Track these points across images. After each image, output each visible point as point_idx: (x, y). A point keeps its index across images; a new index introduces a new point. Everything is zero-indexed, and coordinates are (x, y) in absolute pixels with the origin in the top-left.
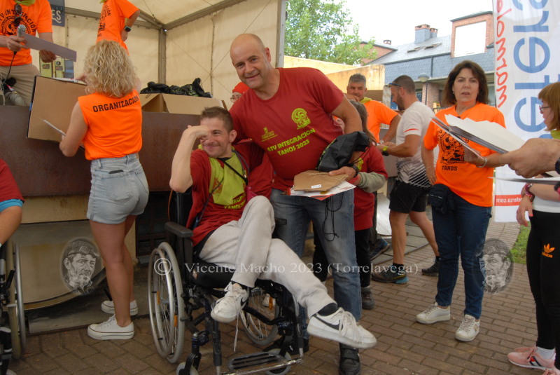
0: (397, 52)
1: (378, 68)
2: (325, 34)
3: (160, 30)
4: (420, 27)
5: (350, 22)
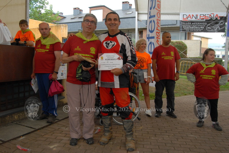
0: (66, 18)
4: (75, 8)
5: (47, 4)
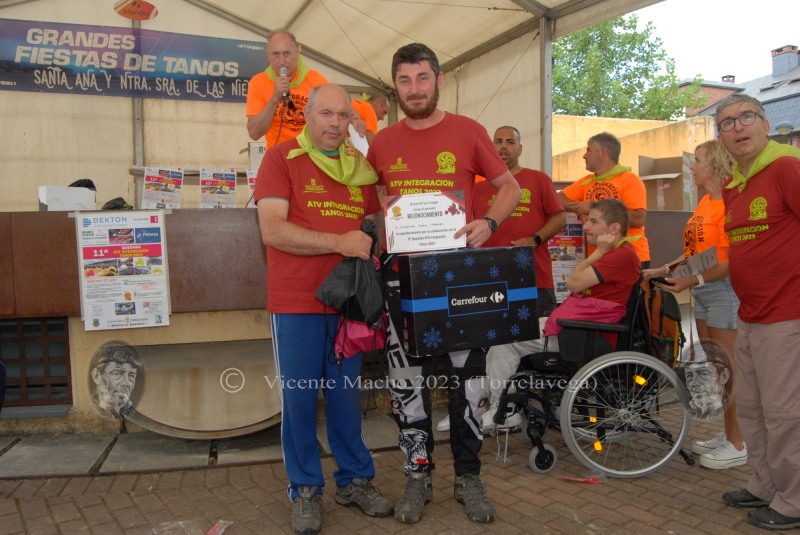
1: (702, 121)
2: (625, 77)
3: (389, 96)
4: (780, 50)
5: (661, 57)
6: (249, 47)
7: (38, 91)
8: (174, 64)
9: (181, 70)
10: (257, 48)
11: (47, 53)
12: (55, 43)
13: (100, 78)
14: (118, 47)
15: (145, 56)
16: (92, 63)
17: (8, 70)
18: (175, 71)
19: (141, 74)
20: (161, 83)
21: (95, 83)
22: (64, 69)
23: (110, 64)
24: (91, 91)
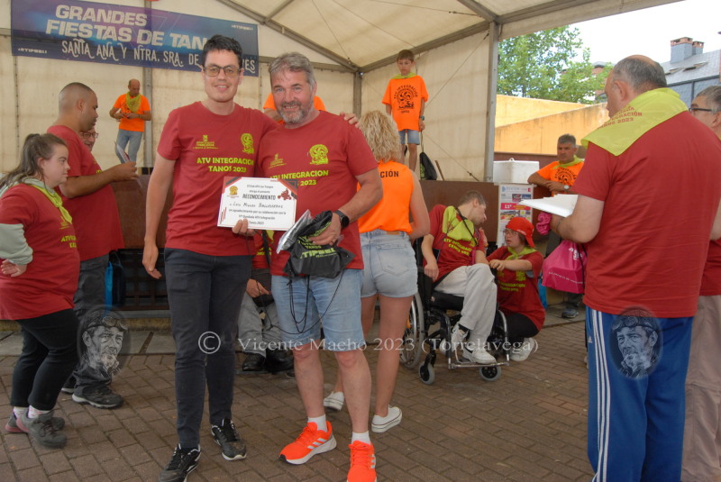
3: (355, 74)
5: (578, 45)
6: (241, 27)
7: (65, 59)
8: (179, 39)
9: (184, 45)
10: (248, 29)
11: (72, 27)
12: (79, 18)
13: (117, 50)
14: (132, 24)
15: (155, 32)
16: (110, 37)
17: (40, 40)
18: (179, 46)
19: (151, 47)
20: (168, 56)
21: (113, 54)
22: (87, 41)
23: (124, 38)
24: (109, 61)
